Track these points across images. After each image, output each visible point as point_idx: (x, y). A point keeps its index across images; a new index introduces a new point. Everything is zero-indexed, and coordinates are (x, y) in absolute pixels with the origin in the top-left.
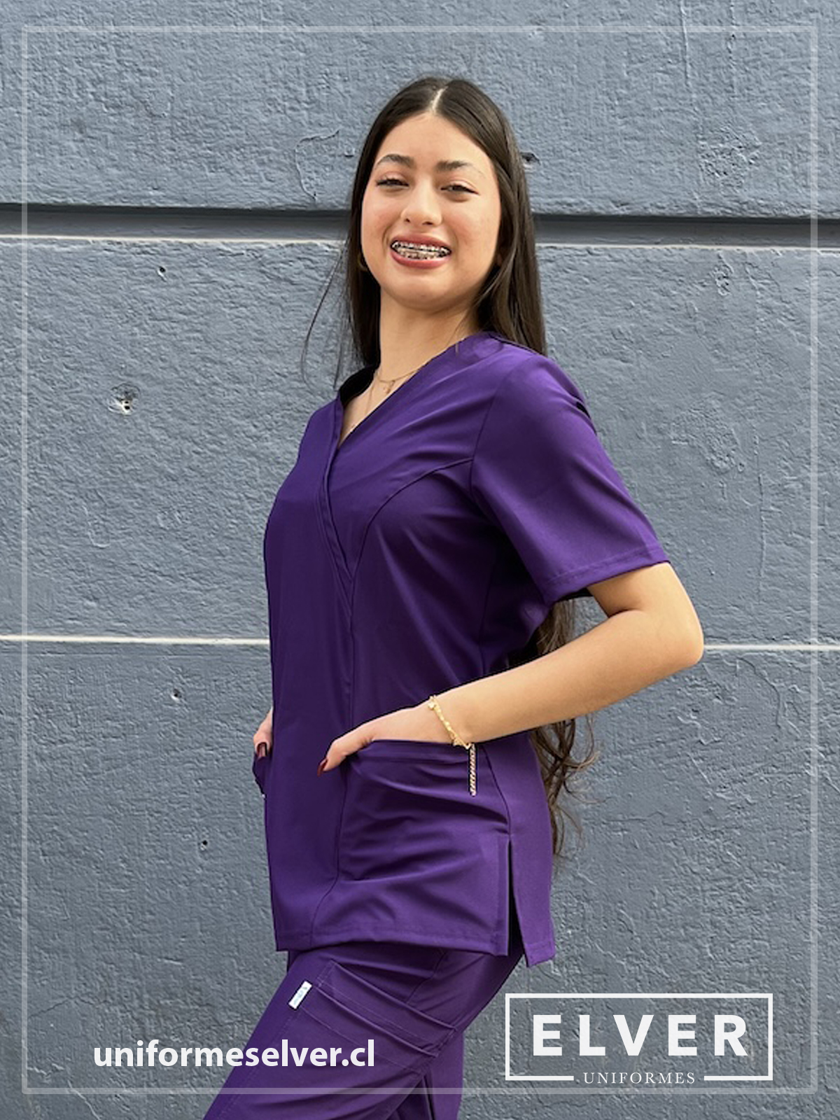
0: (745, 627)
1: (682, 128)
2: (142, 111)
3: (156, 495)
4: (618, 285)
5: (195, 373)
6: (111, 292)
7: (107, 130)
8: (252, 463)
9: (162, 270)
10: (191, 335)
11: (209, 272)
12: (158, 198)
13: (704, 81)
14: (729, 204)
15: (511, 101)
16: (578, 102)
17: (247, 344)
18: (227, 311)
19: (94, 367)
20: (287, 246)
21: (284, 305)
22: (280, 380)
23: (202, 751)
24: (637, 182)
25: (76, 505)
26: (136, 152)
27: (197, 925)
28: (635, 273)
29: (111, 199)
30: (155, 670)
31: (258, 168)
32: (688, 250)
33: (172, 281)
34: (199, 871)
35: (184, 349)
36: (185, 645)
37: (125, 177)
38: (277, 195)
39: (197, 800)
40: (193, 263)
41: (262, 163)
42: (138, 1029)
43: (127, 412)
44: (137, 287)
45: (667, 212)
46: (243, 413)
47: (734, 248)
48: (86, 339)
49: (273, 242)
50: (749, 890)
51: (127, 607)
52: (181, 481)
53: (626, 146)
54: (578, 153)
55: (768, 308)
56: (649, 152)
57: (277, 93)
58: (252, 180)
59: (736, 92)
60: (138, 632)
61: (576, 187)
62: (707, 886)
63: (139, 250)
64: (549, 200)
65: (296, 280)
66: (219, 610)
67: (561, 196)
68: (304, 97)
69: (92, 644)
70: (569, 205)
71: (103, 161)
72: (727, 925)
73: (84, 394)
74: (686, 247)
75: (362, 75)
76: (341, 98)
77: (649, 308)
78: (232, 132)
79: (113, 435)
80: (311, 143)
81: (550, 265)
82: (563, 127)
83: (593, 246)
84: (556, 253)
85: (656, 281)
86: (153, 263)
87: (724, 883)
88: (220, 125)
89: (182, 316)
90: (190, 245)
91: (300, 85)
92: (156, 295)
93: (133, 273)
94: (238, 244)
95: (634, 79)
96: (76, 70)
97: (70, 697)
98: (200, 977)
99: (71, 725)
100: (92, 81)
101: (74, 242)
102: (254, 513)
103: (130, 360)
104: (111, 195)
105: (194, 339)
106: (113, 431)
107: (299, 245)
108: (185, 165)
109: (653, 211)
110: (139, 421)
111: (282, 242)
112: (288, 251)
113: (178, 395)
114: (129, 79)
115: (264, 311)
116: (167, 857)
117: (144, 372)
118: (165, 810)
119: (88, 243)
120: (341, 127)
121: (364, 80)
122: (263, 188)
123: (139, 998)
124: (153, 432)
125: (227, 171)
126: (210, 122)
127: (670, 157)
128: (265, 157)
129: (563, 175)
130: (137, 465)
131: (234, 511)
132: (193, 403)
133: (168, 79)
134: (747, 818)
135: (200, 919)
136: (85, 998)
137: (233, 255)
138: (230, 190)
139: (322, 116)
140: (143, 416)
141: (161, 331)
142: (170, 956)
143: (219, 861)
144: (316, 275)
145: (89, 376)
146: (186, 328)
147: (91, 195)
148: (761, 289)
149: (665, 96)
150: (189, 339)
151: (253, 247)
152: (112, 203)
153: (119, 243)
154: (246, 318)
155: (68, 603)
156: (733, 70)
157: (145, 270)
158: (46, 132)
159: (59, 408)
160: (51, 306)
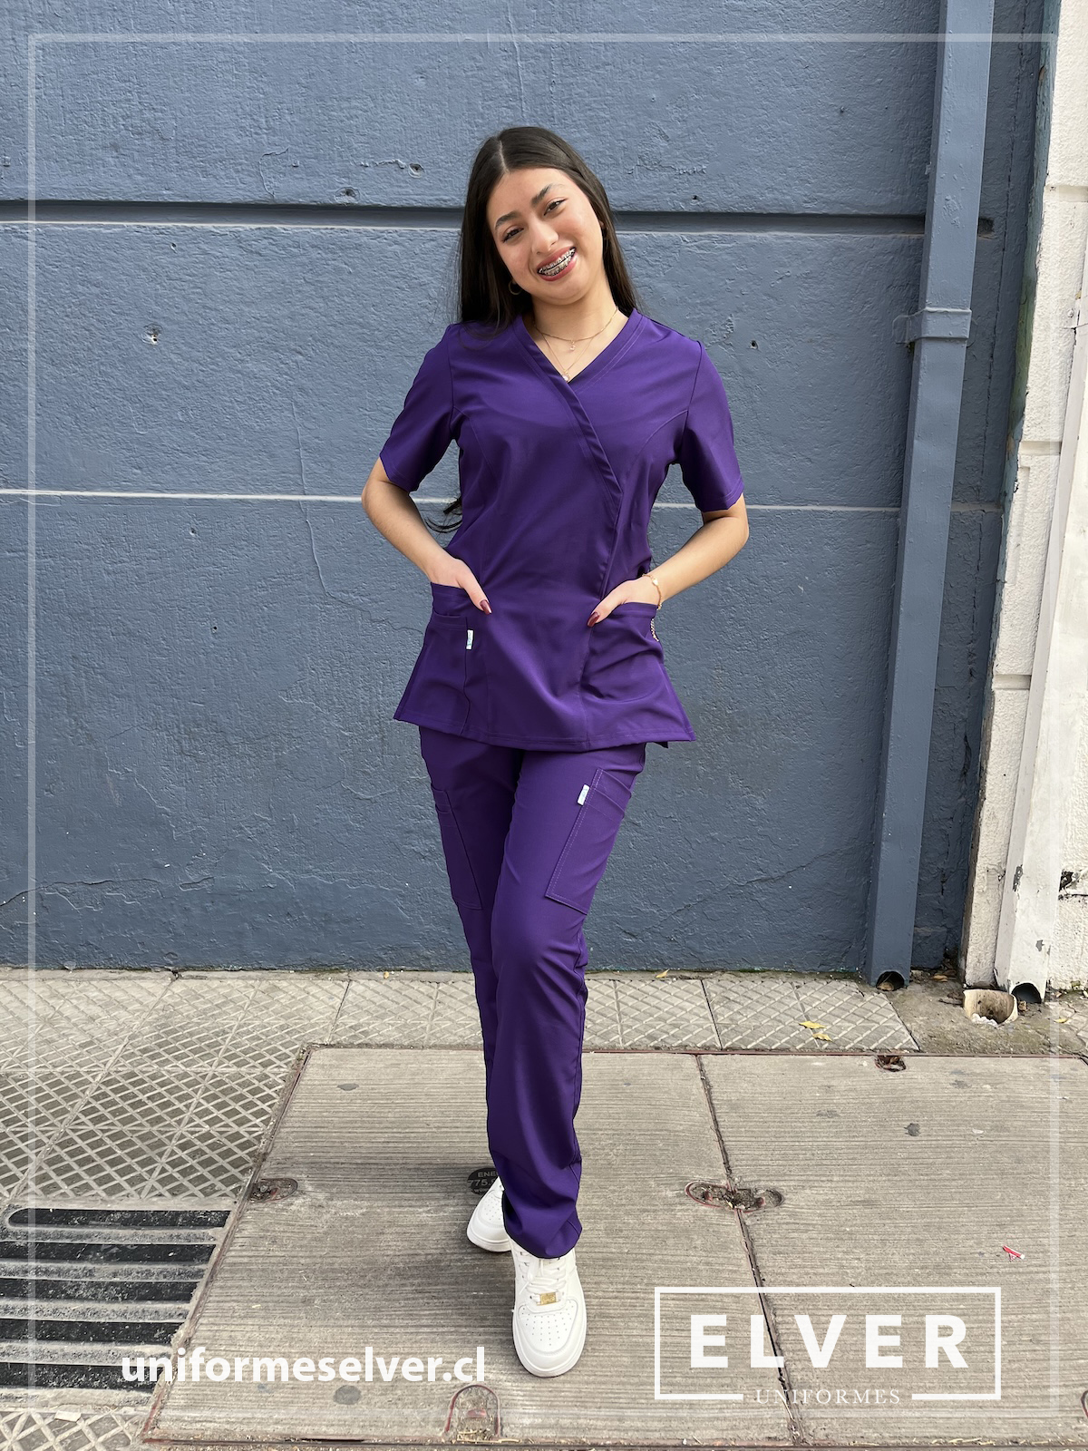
2: (156, 136)
3: (177, 399)
5: (198, 317)
6: (140, 261)
7: (134, 150)
8: (239, 378)
9: (174, 245)
10: (195, 290)
11: (205, 247)
12: (168, 196)
13: (535, 114)
15: (404, 127)
16: (449, 128)
17: (232, 297)
18: (218, 274)
19: (132, 312)
20: (256, 229)
21: (256, 270)
22: (255, 322)
23: (211, 568)
25: (124, 405)
26: (153, 164)
27: (213, 681)
29: (138, 196)
30: (179, 515)
31: (234, 175)
33: (180, 253)
34: (212, 646)
35: (190, 300)
36: (197, 499)
37: (146, 181)
38: (248, 194)
39: (208, 601)
40: (194, 241)
41: (237, 171)
42: (177, 747)
43: (155, 342)
44: (158, 257)
46: (231, 344)
48: (125, 293)
49: (248, 226)
51: (160, 473)
52: (193, 390)
54: (450, 164)
57: (246, 122)
58: (232, 183)
60: (168, 490)
61: (449, 188)
63: (158, 232)
64: (431, 198)
65: (263, 252)
66: (220, 476)
67: (439, 195)
68: (264, 125)
69: (137, 498)
70: (445, 201)
71: (131, 171)
73: (126, 330)
75: (303, 110)
76: (289, 126)
78: (217, 150)
79: (147, 358)
80: (270, 157)
81: (433, 243)
82: (439, 146)
84: (437, 234)
86: (167, 241)
88: (208, 145)
89: (188, 278)
90: (192, 228)
91: (261, 117)
92: (170, 263)
93: (155, 248)
94: (224, 227)
95: (487, 112)
96: (111, 110)
97: (124, 533)
98: (215, 714)
99: (126, 551)
100: (122, 117)
101: (115, 226)
102: (241, 411)
103: (155, 307)
104: (138, 194)
105: (197, 293)
106: (146, 356)
107: (265, 228)
108: (186, 173)
110: (163, 349)
111: (254, 226)
112: (257, 232)
113: (189, 332)
114: (147, 115)
115: (242, 273)
116: (190, 637)
117: (165, 316)
118: (189, 606)
119: (123, 226)
120: (290, 146)
121: (304, 113)
122: (238, 189)
123: (178, 727)
124: (172, 356)
125: (215, 177)
126: (202, 143)
128: (239, 168)
129: (440, 180)
130: (163, 379)
131: (228, 410)
132: (198, 337)
133: (172, 114)
135: (215, 677)
136: (144, 727)
137: (221, 235)
138: (216, 190)
139: (276, 138)
140: (165, 346)
141: (175, 288)
142: (196, 700)
143: (224, 640)
144: (276, 249)
145: (129, 318)
146: (191, 285)
147: (124, 194)
150: (193, 293)
151: (233, 229)
152: (139, 200)
153: (144, 227)
154: (231, 279)
155: (122, 471)
156: (554, 106)
157: (162, 245)
158: (94, 152)
159: (108, 339)
160: (101, 270)
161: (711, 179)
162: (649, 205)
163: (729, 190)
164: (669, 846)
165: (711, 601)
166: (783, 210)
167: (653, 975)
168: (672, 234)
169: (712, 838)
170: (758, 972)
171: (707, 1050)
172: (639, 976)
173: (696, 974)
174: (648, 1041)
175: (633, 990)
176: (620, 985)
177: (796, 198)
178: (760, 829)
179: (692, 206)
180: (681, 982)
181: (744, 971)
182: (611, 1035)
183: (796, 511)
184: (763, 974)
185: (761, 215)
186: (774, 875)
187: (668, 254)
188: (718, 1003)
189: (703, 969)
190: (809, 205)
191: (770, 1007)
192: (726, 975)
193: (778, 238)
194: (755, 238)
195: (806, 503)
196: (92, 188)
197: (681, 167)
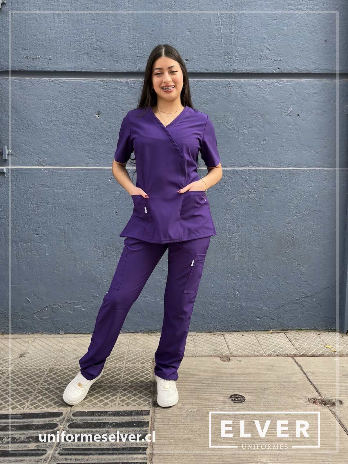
0: (236, 164)
1: (221, 53)
2: (101, 50)
3: (105, 136)
4: (207, 88)
5: (113, 109)
6: (95, 91)
7: (94, 55)
9: (106, 86)
11: (116, 86)
12: (105, 70)
13: (226, 42)
14: (231, 70)
15: (183, 47)
16: (198, 47)
17: (125, 102)
18: (120, 95)
19: (91, 107)
23: (116, 192)
24: (211, 65)
25: (87, 138)
26: (100, 59)
27: (115, 231)
28: (211, 86)
30: (105, 174)
31: (127, 63)
32: (223, 80)
33: (108, 88)
34: (116, 219)
35: (111, 103)
37: (98, 65)
38: (131, 69)
39: (115, 203)
40: (113, 84)
41: (128, 62)
42: (102, 254)
43: (99, 117)
44: (101, 90)
45: (218, 72)
47: (233, 80)
48: (89, 101)
49: (131, 79)
50: (237, 222)
51: (99, 160)
52: (111, 132)
53: (209, 57)
54: (198, 59)
55: (240, 93)
56: (214, 58)
57: (131, 46)
58: (126, 66)
59: (233, 45)
60: (101, 166)
61: (197, 66)
62: (228, 221)
63: (101, 81)
64: (192, 70)
65: (136, 87)
67: (194, 69)
68: (137, 47)
69: (91, 169)
70: (196, 70)
71: (93, 62)
72: (232, 230)
73: (89, 114)
74: (222, 79)
75: (150, 42)
76: (145, 47)
77: (214, 93)
78: (121, 55)
79: (96, 123)
80: (139, 57)
82: (195, 53)
83: (201, 80)
84: (193, 81)
85: (215, 87)
86: (104, 84)
87: (231, 221)
88: (118, 53)
89: (110, 96)
90: (112, 80)
91: (136, 44)
92: (105, 91)
93: (100, 87)
94: (123, 80)
95: (210, 42)
96: (87, 42)
97: (87, 181)
98: (116, 242)
99: (87, 187)
100: (90, 44)
101: (87, 80)
103: (99, 106)
104: (95, 69)
107: (137, 80)
108: (111, 62)
109: (215, 72)
110: (101, 119)
111: (133, 79)
112: (134, 81)
113: (110, 114)
114: (98, 43)
115: (129, 95)
116: (108, 216)
117: (102, 108)
118: (108, 205)
119: (90, 80)
120: (146, 53)
121: (150, 43)
122: (128, 67)
123: (103, 247)
124: (104, 122)
125: (120, 64)
126: (116, 53)
127: (218, 60)
128: (128, 61)
129: (195, 64)
130: (101, 129)
132: (113, 115)
133: (107, 43)
134: (236, 206)
135: (116, 229)
136: (91, 247)
137: (122, 82)
138: (121, 68)
139: (141, 51)
141: (106, 99)
142: (109, 237)
143: (120, 217)
144: (140, 87)
145: (90, 109)
146: (112, 98)
147: (90, 69)
148: (239, 89)
149: (217, 46)
150: (112, 101)
151: (126, 80)
152: (95, 71)
153: (97, 80)
154: (125, 96)
155: (86, 160)
156: (232, 40)
157: (102, 86)
158: (80, 55)
159: (84, 117)
160: (81, 94)
161: (283, 62)
162: (263, 71)
163: (289, 66)
164: (272, 286)
165: (286, 200)
166: (307, 72)
167: (267, 332)
168: (271, 80)
169: (287, 283)
170: (303, 330)
171: (295, 355)
172: (263, 332)
173: (282, 331)
174: (274, 353)
175: (262, 337)
176: (257, 336)
177: (311, 68)
178: (303, 279)
179: (277, 71)
180: (278, 334)
181: (299, 330)
182: (260, 351)
183: (314, 170)
184: (306, 331)
185: (300, 74)
186: (309, 295)
187: (270, 86)
188: (293, 340)
189: (284, 329)
190: (315, 70)
191: (312, 341)
192: (293, 331)
193: (306, 81)
194: (298, 81)
195: (317, 167)
196: (79, 67)
197: (274, 59)
